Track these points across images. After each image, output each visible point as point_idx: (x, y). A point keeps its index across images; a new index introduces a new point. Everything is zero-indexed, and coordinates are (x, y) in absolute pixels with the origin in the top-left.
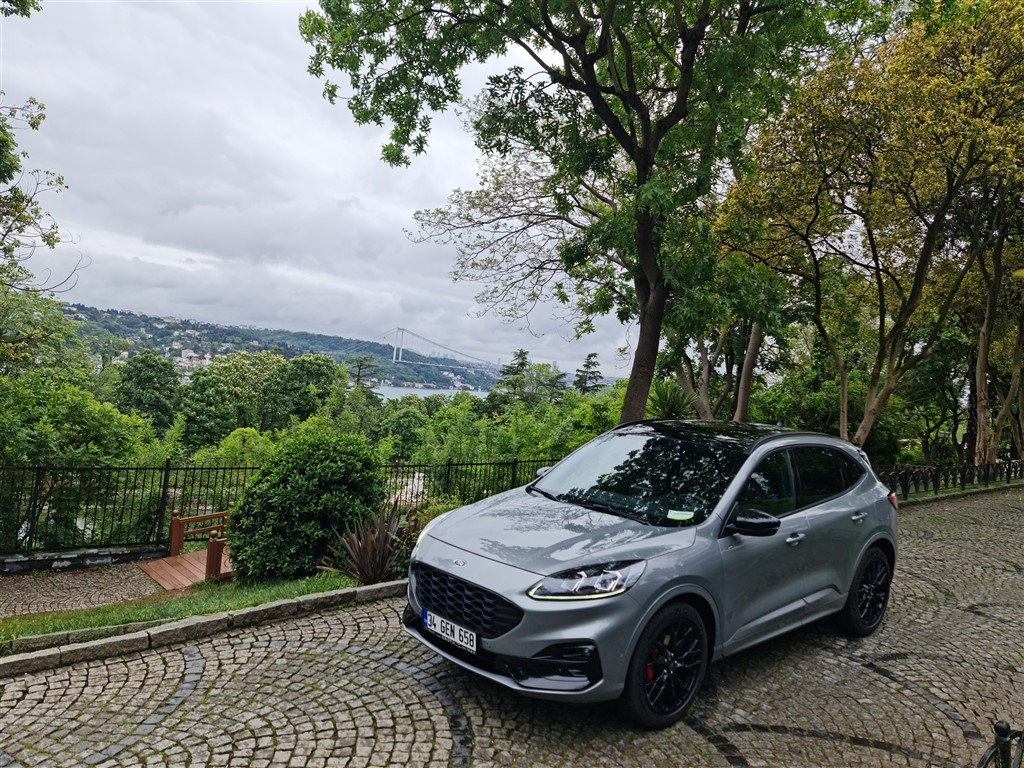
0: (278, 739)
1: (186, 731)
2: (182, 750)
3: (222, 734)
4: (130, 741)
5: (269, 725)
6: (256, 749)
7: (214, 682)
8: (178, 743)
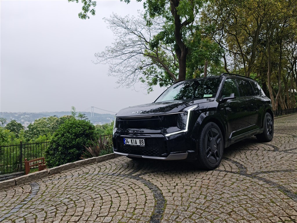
0: (76, 204)
1: (34, 208)
2: (33, 214)
3: (51, 206)
4: (7, 216)
5: (72, 200)
6: (67, 209)
7: (45, 191)
8: (31, 213)
